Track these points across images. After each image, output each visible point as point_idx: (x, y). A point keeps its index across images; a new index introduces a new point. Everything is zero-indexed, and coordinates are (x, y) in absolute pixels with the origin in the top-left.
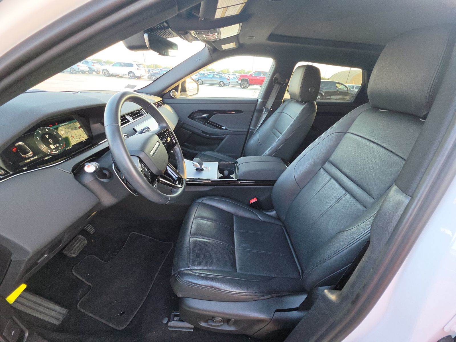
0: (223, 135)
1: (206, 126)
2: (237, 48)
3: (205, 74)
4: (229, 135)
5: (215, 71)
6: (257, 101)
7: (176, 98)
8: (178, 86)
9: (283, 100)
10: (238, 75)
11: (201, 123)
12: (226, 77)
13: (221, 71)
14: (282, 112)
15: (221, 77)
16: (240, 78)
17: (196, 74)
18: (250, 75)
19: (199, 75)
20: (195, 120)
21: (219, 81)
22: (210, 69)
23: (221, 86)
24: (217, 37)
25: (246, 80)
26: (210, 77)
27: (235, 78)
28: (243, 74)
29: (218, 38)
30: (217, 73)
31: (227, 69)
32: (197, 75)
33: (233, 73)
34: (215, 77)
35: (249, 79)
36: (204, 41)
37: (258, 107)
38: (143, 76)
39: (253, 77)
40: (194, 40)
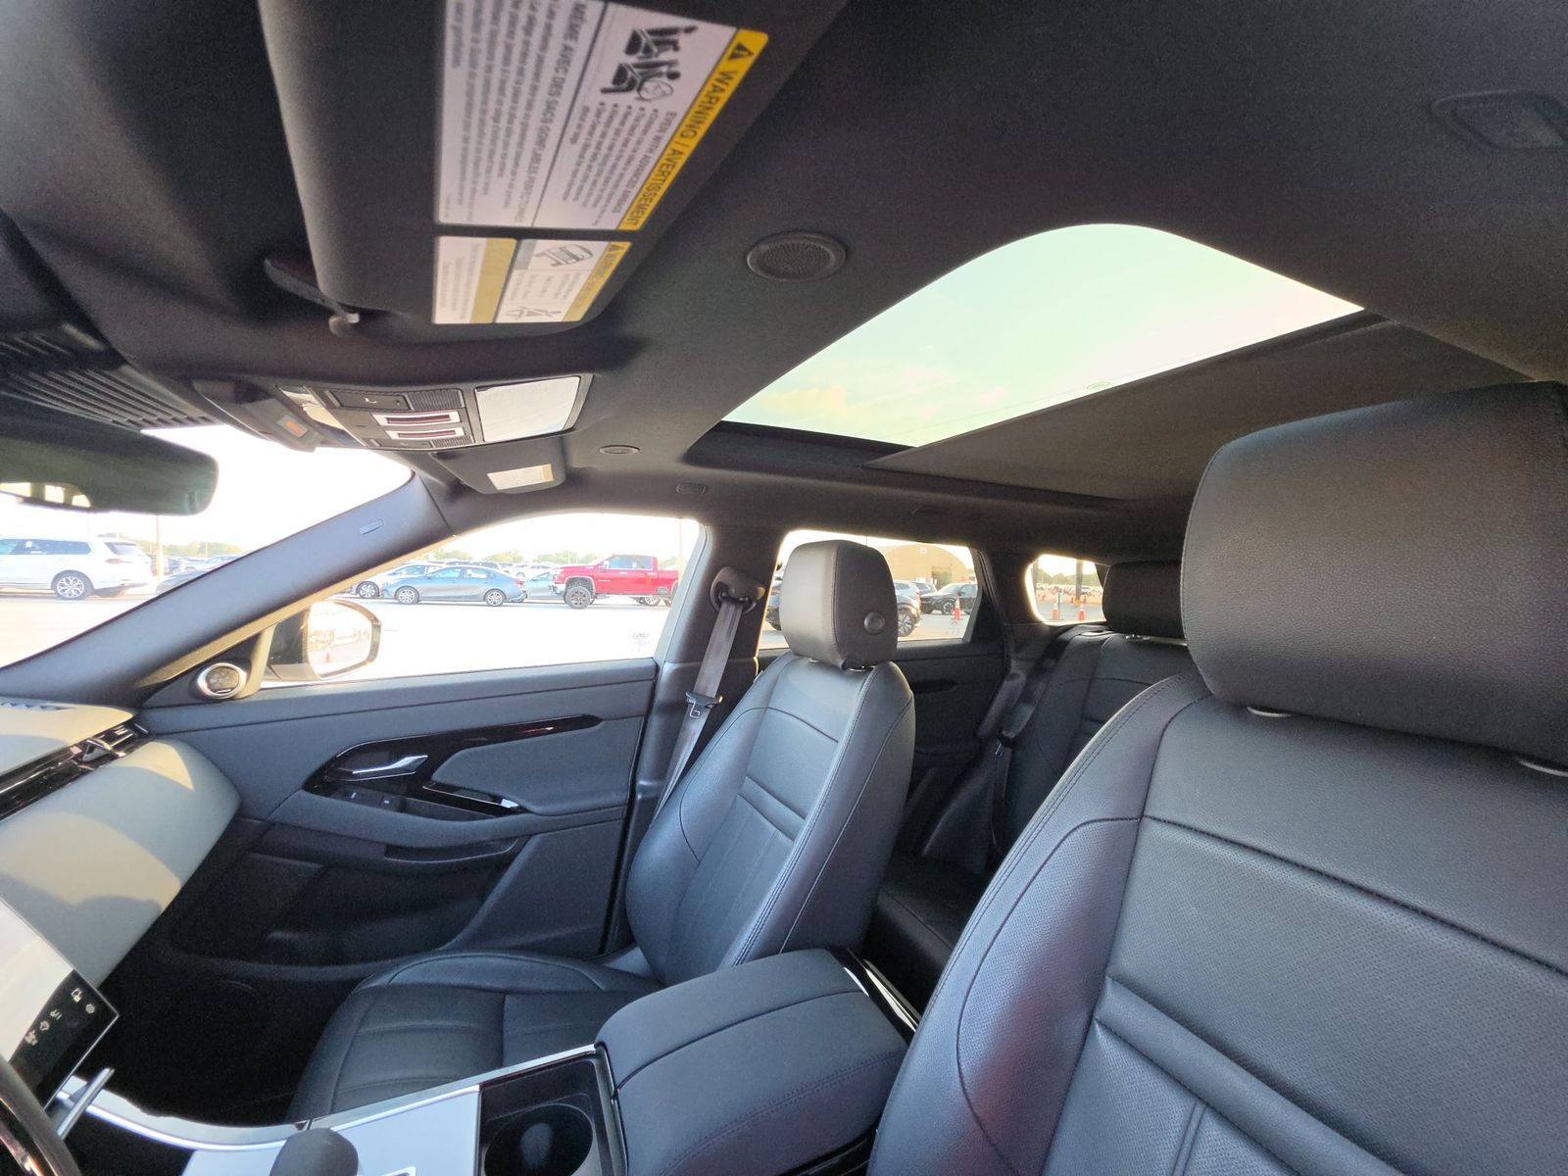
0: (508, 840)
1: (411, 817)
2: (558, 487)
3: (431, 570)
4: (540, 836)
5: (470, 559)
6: (657, 669)
7: (232, 699)
8: (252, 643)
9: (755, 659)
10: (555, 569)
11: (380, 805)
12: (513, 575)
13: (493, 557)
14: (766, 707)
15: (491, 576)
16: (563, 576)
17: (392, 571)
18: (596, 567)
19: (404, 572)
20: (346, 796)
21: (484, 588)
22: (450, 551)
23: (495, 605)
24: (459, 432)
25: (585, 582)
26: (451, 578)
27: (545, 576)
28: (570, 565)
29: (466, 438)
30: (478, 564)
31: (513, 552)
32: (394, 574)
33: (534, 561)
34: (471, 578)
35: (595, 579)
36: (385, 446)
37: (661, 695)
38: (133, 586)
39: (605, 571)
40: (324, 443)
